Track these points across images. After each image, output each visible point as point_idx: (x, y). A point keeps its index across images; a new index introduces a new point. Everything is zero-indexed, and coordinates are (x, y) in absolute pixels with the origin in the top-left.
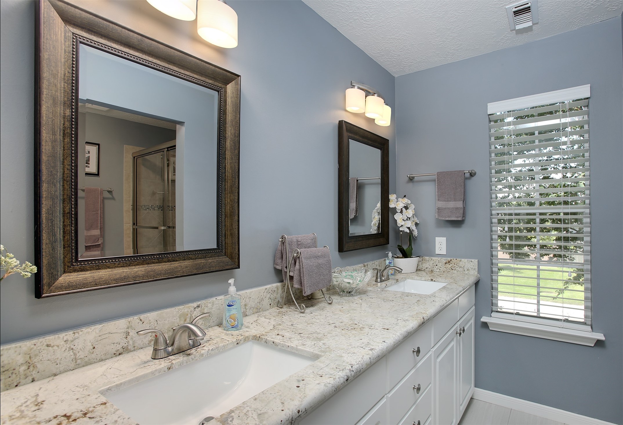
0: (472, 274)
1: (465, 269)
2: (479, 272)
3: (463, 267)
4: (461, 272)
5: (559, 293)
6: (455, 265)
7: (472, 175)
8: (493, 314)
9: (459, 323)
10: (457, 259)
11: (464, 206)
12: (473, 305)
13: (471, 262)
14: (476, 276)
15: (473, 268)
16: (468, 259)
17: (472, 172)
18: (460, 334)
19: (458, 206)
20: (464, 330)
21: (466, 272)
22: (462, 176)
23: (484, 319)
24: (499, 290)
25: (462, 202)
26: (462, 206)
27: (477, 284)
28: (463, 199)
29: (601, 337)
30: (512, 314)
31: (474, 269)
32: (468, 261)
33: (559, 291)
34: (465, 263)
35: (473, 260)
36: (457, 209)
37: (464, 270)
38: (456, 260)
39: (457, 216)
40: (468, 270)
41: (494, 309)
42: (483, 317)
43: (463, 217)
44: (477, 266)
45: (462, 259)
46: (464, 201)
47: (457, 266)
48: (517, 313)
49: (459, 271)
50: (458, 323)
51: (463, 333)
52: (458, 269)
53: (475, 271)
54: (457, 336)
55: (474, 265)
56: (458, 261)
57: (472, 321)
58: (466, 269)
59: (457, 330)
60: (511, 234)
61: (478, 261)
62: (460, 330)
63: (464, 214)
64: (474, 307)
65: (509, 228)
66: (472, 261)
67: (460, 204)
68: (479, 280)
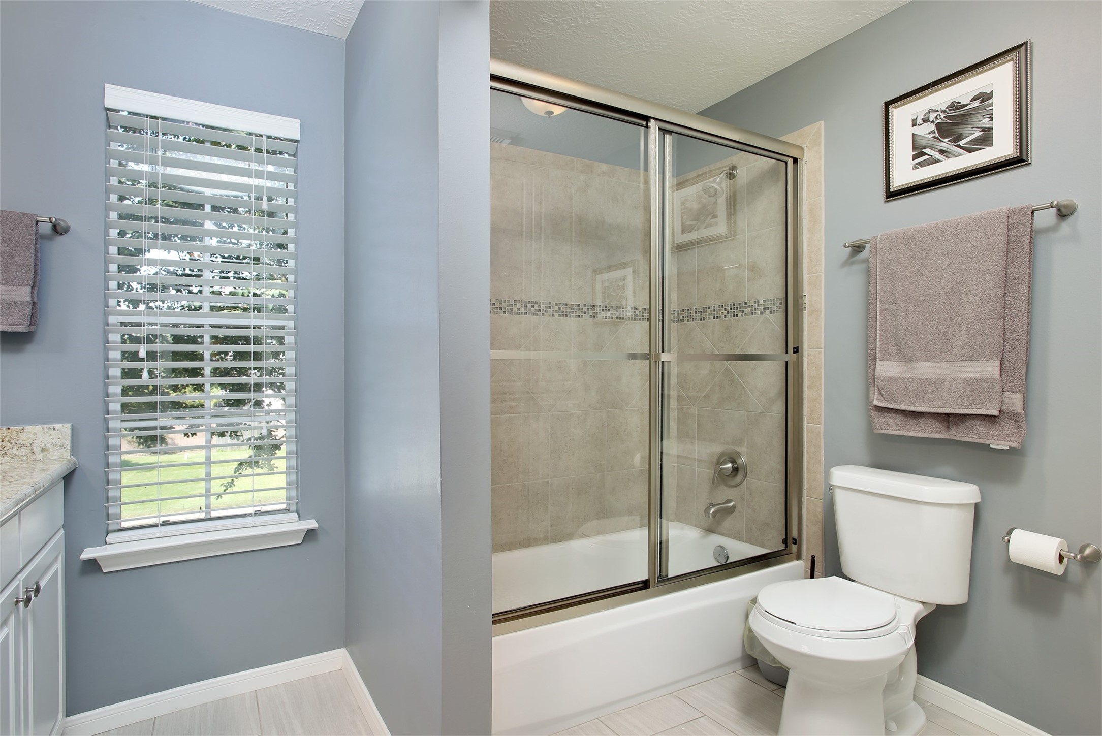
0: (54, 458)
1: (34, 448)
2: (74, 451)
3: (29, 445)
4: (24, 458)
5: (226, 486)
6: (6, 444)
7: (58, 229)
8: (111, 538)
9: (22, 576)
10: (11, 428)
11: (35, 299)
12: (60, 529)
13: (52, 432)
14: (68, 461)
15: (59, 444)
16: (43, 426)
17: (59, 225)
18: (28, 601)
19: (17, 298)
20: (37, 591)
21: (40, 456)
22: (30, 227)
23: (88, 554)
24: (124, 482)
25: (29, 288)
26: (27, 298)
27: (68, 478)
28: (31, 282)
29: (312, 524)
30: (156, 526)
31: (62, 446)
32: (43, 429)
33: (227, 484)
34: (35, 434)
35: (57, 426)
36: (12, 304)
37: (33, 453)
38: (9, 431)
39: (10, 321)
40: (43, 450)
41: (111, 528)
42: (85, 549)
43: (31, 324)
44: (70, 438)
45: (26, 427)
46: (36, 289)
47: (11, 446)
48: (163, 522)
49: (16, 456)
50: (19, 576)
51: (36, 596)
52: (14, 451)
53: (63, 450)
54: (18, 609)
55: (60, 436)
56: (15, 432)
57: (59, 566)
58: (37, 449)
59: (18, 594)
60: (152, 364)
61: (72, 425)
62: (27, 592)
63: (33, 319)
64: (62, 532)
65: (148, 353)
66: (54, 429)
67: (22, 294)
68: (74, 470)
